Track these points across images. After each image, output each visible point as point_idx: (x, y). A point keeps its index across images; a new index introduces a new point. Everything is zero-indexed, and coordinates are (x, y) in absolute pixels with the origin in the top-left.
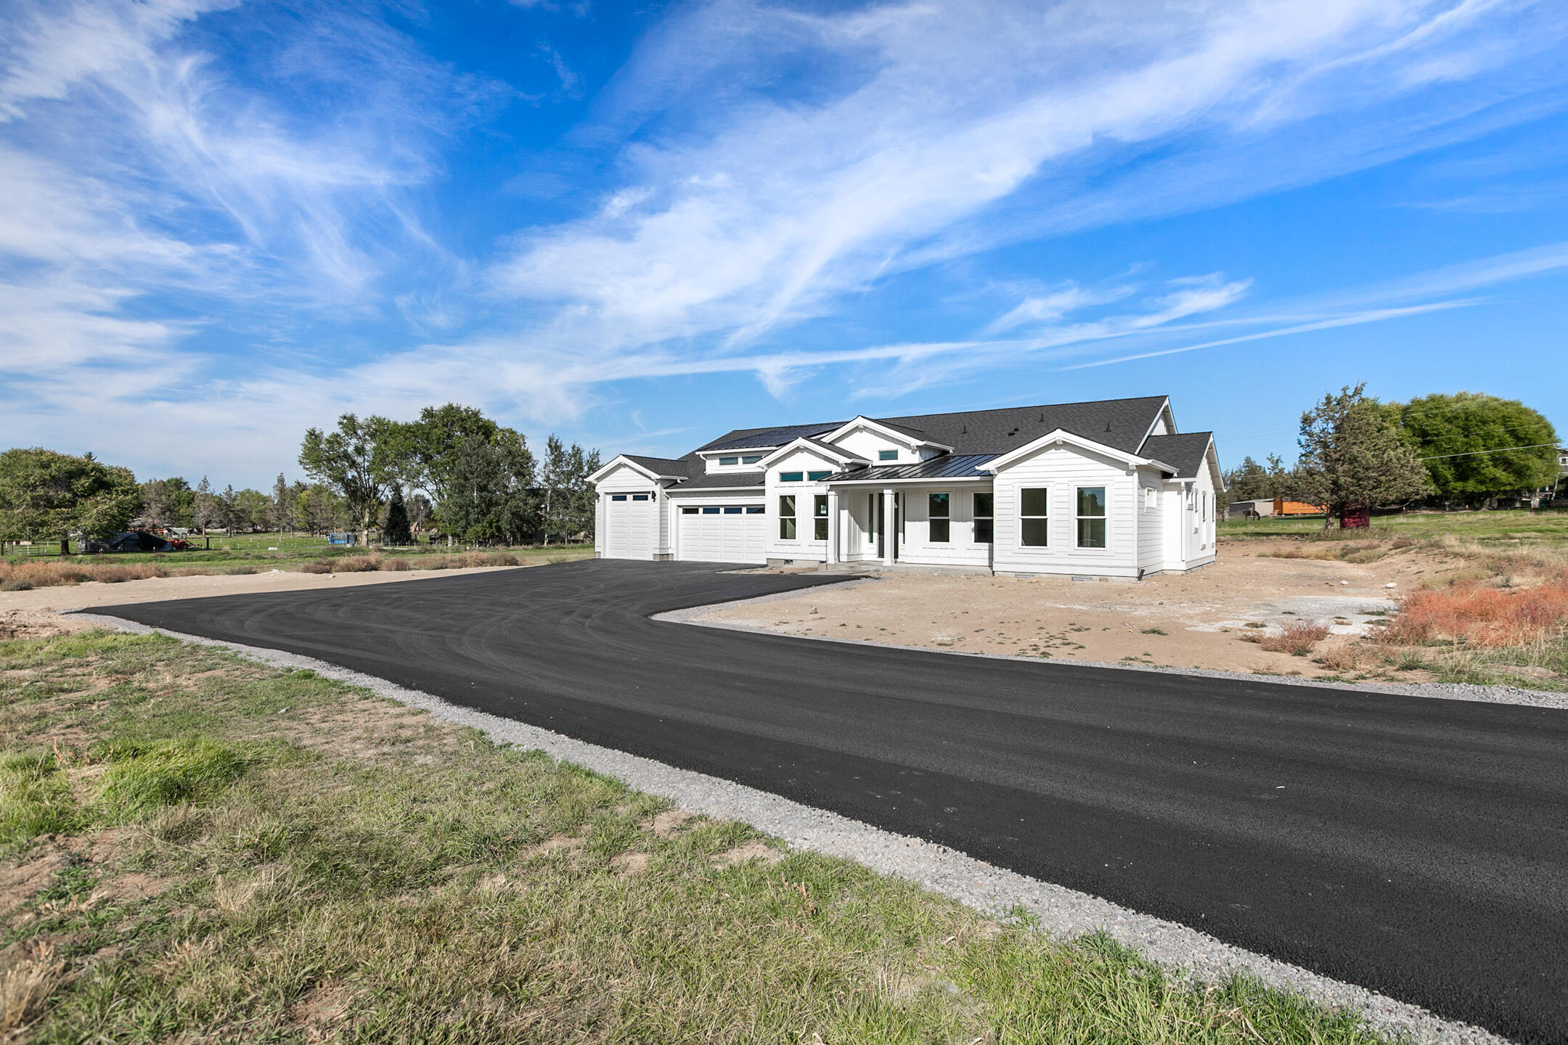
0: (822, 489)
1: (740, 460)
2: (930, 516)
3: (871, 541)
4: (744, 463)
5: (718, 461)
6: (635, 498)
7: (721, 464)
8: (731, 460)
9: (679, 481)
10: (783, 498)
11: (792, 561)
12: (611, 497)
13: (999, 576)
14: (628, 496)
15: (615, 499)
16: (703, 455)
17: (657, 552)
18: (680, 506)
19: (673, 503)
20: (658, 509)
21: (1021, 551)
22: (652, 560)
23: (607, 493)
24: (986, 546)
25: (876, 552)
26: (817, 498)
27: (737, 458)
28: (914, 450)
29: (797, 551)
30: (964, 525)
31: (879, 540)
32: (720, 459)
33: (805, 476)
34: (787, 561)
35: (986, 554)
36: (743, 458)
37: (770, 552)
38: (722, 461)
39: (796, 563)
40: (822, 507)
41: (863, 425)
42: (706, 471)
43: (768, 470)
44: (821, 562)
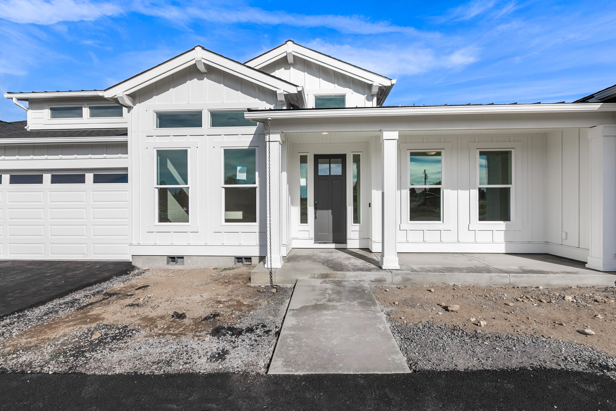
0: (242, 137)
5: (48, 112)
8: (70, 110)
10: (163, 156)
11: (182, 258)
24: (500, 225)
25: (312, 236)
26: (229, 154)
27: (81, 108)
28: (372, 95)
29: (192, 243)
30: (464, 194)
31: (315, 218)
32: (52, 109)
33: (206, 119)
34: (173, 259)
35: (500, 237)
36: (90, 108)
37: (139, 245)
38: (54, 111)
39: (189, 262)
40: (239, 168)
41: (294, 56)
42: (26, 126)
43: (134, 107)
44: (239, 259)
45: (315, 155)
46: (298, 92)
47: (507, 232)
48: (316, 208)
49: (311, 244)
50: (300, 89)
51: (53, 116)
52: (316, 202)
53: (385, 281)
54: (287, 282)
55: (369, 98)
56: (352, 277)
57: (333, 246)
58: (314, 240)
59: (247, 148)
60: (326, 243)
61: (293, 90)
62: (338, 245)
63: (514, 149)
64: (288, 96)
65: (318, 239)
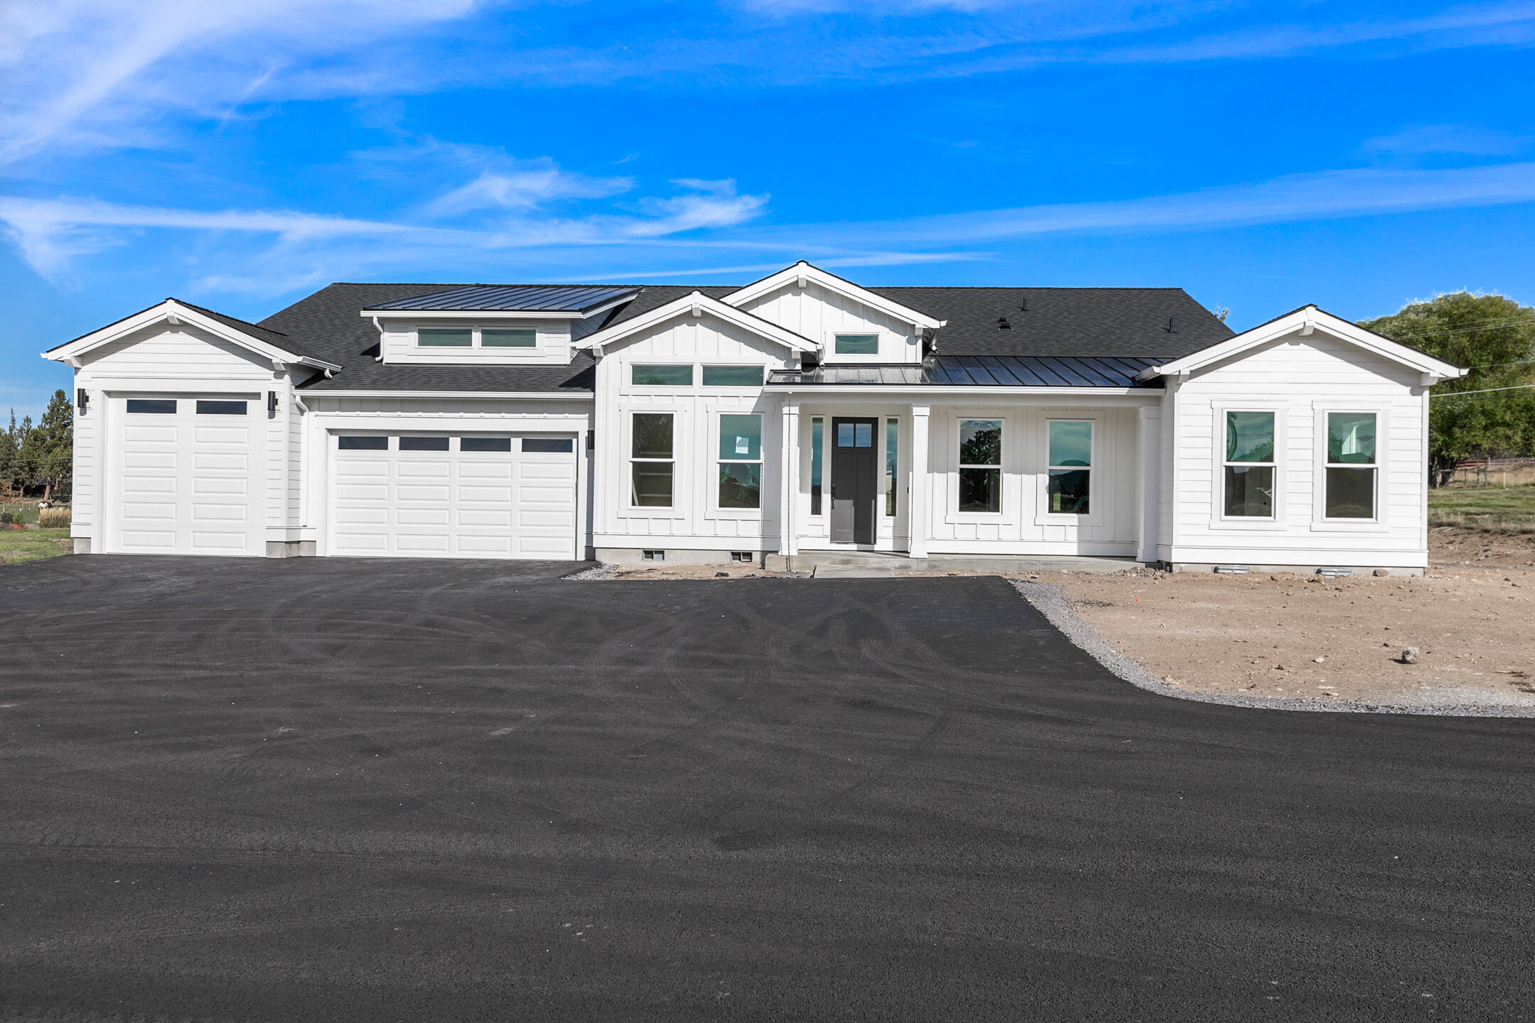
0: (743, 400)
1: (477, 337)
2: (962, 462)
3: (816, 510)
4: (485, 343)
5: (414, 336)
6: (203, 408)
7: (421, 343)
8: (457, 333)
9: (327, 373)
10: (641, 422)
11: (661, 552)
12: (124, 402)
13: (1181, 573)
14: (181, 403)
15: (134, 407)
16: (381, 320)
17: (282, 536)
18: (331, 431)
19: (316, 425)
20: (284, 436)
21: (1224, 525)
22: (264, 555)
23: (109, 394)
24: (1072, 518)
25: (828, 532)
26: (726, 420)
27: (469, 332)
28: (917, 337)
29: (675, 532)
30: (1029, 479)
31: (833, 508)
32: (420, 332)
33: (698, 375)
34: (649, 553)
35: (1073, 534)
36: (484, 332)
37: (605, 534)
38: (424, 335)
39: (672, 557)
40: (739, 439)
41: (807, 281)
42: (378, 355)
43: (605, 357)
44: (736, 555)
45: (833, 418)
46: (818, 350)
47: (1080, 527)
48: (833, 495)
49: (826, 544)
50: (819, 347)
51: (422, 343)
52: (834, 485)
53: (910, 567)
54: (805, 568)
55: (912, 341)
56: (875, 563)
57: (854, 547)
58: (829, 539)
59: (750, 414)
60: (847, 543)
61: (811, 348)
62: (861, 545)
63: (1094, 421)
64: (805, 354)
65: (835, 537)
